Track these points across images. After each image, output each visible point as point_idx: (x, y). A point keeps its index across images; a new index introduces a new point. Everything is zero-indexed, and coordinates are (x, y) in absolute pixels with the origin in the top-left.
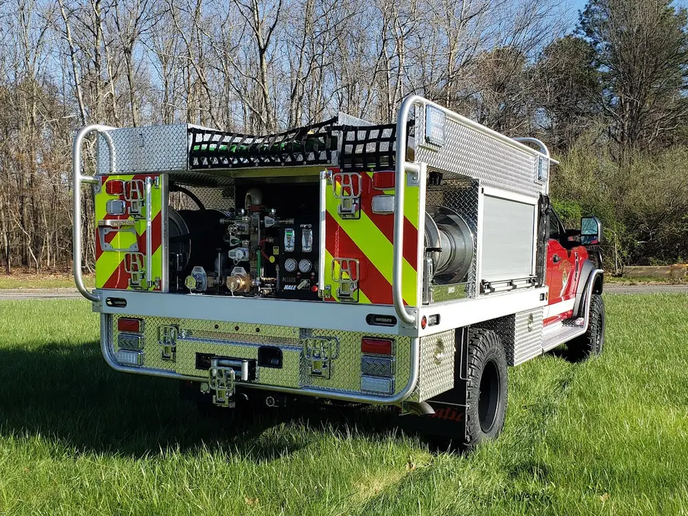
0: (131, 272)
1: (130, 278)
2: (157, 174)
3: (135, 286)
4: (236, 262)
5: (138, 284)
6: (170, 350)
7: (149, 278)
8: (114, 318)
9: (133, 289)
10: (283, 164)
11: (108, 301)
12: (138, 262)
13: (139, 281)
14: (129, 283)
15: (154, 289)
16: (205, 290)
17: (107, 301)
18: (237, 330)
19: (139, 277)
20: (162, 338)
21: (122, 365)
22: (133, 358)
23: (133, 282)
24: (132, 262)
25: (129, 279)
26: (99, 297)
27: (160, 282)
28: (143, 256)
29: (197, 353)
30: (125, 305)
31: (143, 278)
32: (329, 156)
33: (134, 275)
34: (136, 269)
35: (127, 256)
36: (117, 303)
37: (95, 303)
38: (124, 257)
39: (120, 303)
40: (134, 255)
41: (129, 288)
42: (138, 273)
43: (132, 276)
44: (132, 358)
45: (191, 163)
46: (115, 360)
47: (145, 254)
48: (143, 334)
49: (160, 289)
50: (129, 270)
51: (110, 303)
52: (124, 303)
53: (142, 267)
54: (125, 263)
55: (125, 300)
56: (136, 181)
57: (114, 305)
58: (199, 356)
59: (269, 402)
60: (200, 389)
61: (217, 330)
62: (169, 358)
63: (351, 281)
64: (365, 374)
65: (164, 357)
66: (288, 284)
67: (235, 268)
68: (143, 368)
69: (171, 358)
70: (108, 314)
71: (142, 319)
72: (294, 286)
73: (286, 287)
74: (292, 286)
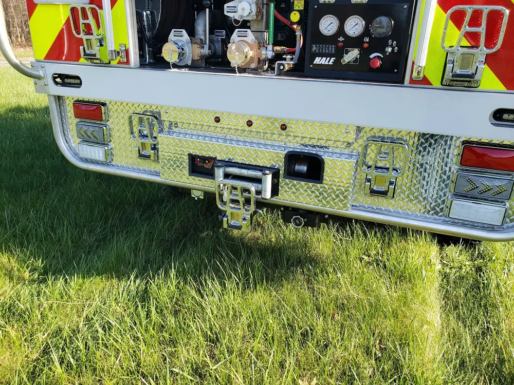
0: (82, 36)
1: (83, 45)
3: (91, 57)
4: (237, 21)
5: (95, 55)
6: (149, 147)
7: (112, 44)
8: (68, 102)
9: (89, 63)
11: (57, 78)
12: (91, 21)
13: (96, 49)
14: (82, 53)
15: (119, 63)
16: (189, 63)
17: (54, 78)
18: (249, 126)
19: (95, 44)
20: (135, 130)
21: (86, 161)
22: (99, 153)
23: (88, 52)
24: (82, 21)
25: (81, 48)
26: (41, 73)
27: (127, 52)
28: (99, 11)
29: (190, 155)
30: (81, 84)
31: (101, 45)
33: (87, 40)
34: (89, 31)
35: (73, 10)
36: (67, 81)
37: (37, 81)
38: (68, 13)
39: (72, 81)
40: (83, 9)
41: (82, 60)
42: (94, 38)
43: (85, 42)
44: (97, 153)
46: (76, 154)
47: (101, 8)
48: (108, 123)
49: (128, 62)
50: (79, 33)
51: (58, 80)
52: (77, 81)
53: (99, 27)
54: (72, 22)
55: (78, 78)
57: (64, 84)
58: (193, 158)
59: (296, 223)
60: (190, 194)
61: (218, 124)
62: (149, 157)
63: (483, 51)
64: (459, 195)
65: (141, 156)
66: (322, 55)
67: (237, 30)
68: (113, 165)
69: (152, 158)
70: (59, 97)
71: (106, 104)
72: (333, 59)
73: (317, 61)
74: (328, 59)
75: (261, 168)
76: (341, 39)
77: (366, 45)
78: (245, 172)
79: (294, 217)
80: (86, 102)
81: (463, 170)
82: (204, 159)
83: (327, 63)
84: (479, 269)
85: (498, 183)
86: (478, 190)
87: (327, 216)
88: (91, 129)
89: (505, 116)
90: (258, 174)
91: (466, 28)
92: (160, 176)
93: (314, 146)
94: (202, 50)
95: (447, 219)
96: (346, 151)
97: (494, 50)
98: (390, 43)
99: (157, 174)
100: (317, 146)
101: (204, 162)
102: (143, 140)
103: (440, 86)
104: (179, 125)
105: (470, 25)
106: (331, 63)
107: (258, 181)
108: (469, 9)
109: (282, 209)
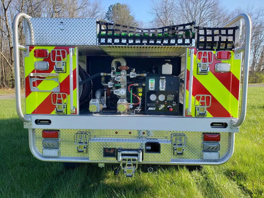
0: (57, 105)
2: (73, 47)
4: (119, 96)
6: (83, 147)
7: (72, 108)
10: (162, 44)
12: (62, 98)
13: (63, 109)
16: (99, 111)
18: (130, 134)
19: (63, 107)
21: (46, 157)
23: (58, 110)
24: (57, 99)
25: (55, 109)
26: (30, 120)
27: (76, 109)
28: (66, 95)
29: (104, 148)
32: (191, 42)
34: (60, 102)
35: (54, 95)
36: (41, 122)
39: (44, 122)
40: (59, 94)
42: (62, 105)
45: (99, 41)
46: (41, 155)
49: (76, 113)
50: (55, 103)
52: (49, 122)
54: (52, 99)
55: (49, 120)
56: (56, 50)
59: (150, 170)
60: (98, 166)
61: (117, 135)
62: (83, 152)
63: (206, 107)
64: (205, 151)
65: (79, 151)
66: (151, 107)
67: (120, 99)
68: (61, 158)
69: (84, 152)
70: (33, 129)
71: (59, 130)
72: (155, 108)
73: (150, 109)
74: (153, 108)
75: (137, 150)
76: (157, 102)
77: (166, 103)
78: (130, 152)
79: (149, 168)
80: (49, 130)
81: (204, 142)
82: (110, 149)
83: (153, 109)
84: (206, 178)
85: (215, 145)
86: (210, 148)
87: (159, 166)
88: (51, 142)
89: (214, 125)
90: (136, 152)
91: (200, 101)
92: (89, 159)
93: (154, 139)
94: (103, 106)
95: (202, 160)
96: (166, 140)
97: (209, 107)
98: (174, 103)
99: (88, 159)
100: (152, 139)
101: (110, 151)
102: (80, 145)
103: (195, 117)
104: (97, 136)
105: (202, 100)
106: (154, 109)
107: (137, 155)
108: (201, 96)
109: (141, 166)
